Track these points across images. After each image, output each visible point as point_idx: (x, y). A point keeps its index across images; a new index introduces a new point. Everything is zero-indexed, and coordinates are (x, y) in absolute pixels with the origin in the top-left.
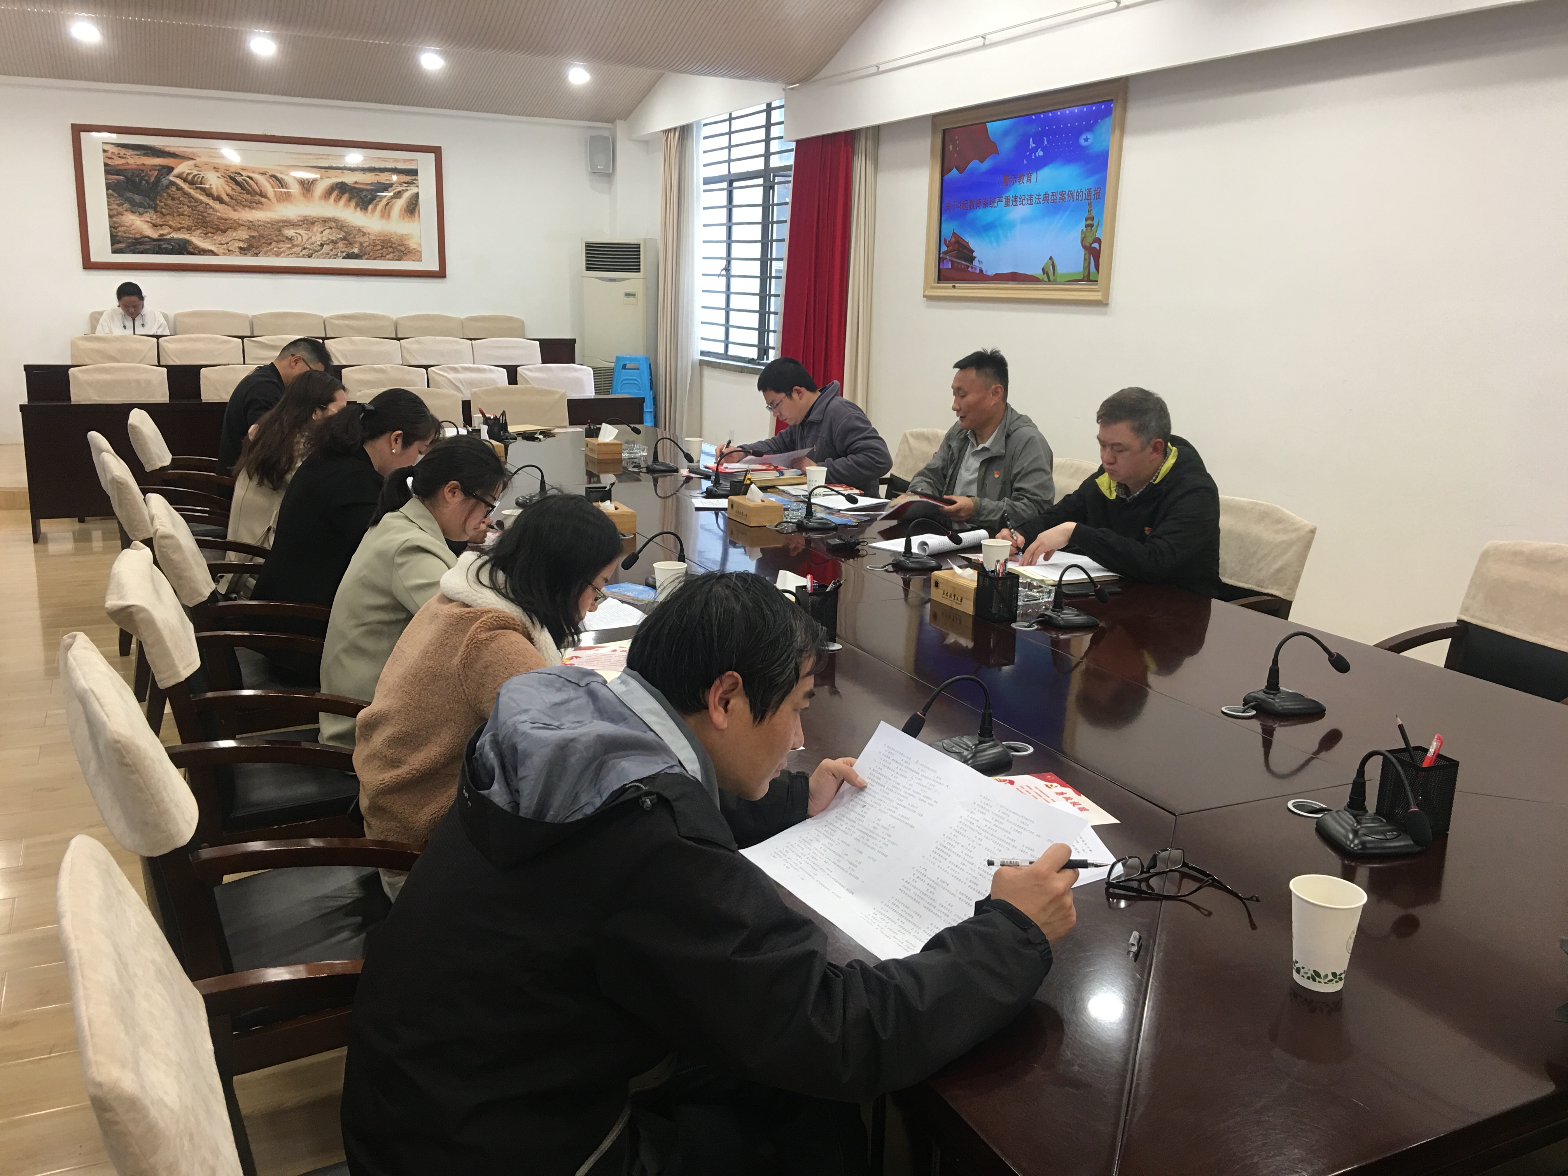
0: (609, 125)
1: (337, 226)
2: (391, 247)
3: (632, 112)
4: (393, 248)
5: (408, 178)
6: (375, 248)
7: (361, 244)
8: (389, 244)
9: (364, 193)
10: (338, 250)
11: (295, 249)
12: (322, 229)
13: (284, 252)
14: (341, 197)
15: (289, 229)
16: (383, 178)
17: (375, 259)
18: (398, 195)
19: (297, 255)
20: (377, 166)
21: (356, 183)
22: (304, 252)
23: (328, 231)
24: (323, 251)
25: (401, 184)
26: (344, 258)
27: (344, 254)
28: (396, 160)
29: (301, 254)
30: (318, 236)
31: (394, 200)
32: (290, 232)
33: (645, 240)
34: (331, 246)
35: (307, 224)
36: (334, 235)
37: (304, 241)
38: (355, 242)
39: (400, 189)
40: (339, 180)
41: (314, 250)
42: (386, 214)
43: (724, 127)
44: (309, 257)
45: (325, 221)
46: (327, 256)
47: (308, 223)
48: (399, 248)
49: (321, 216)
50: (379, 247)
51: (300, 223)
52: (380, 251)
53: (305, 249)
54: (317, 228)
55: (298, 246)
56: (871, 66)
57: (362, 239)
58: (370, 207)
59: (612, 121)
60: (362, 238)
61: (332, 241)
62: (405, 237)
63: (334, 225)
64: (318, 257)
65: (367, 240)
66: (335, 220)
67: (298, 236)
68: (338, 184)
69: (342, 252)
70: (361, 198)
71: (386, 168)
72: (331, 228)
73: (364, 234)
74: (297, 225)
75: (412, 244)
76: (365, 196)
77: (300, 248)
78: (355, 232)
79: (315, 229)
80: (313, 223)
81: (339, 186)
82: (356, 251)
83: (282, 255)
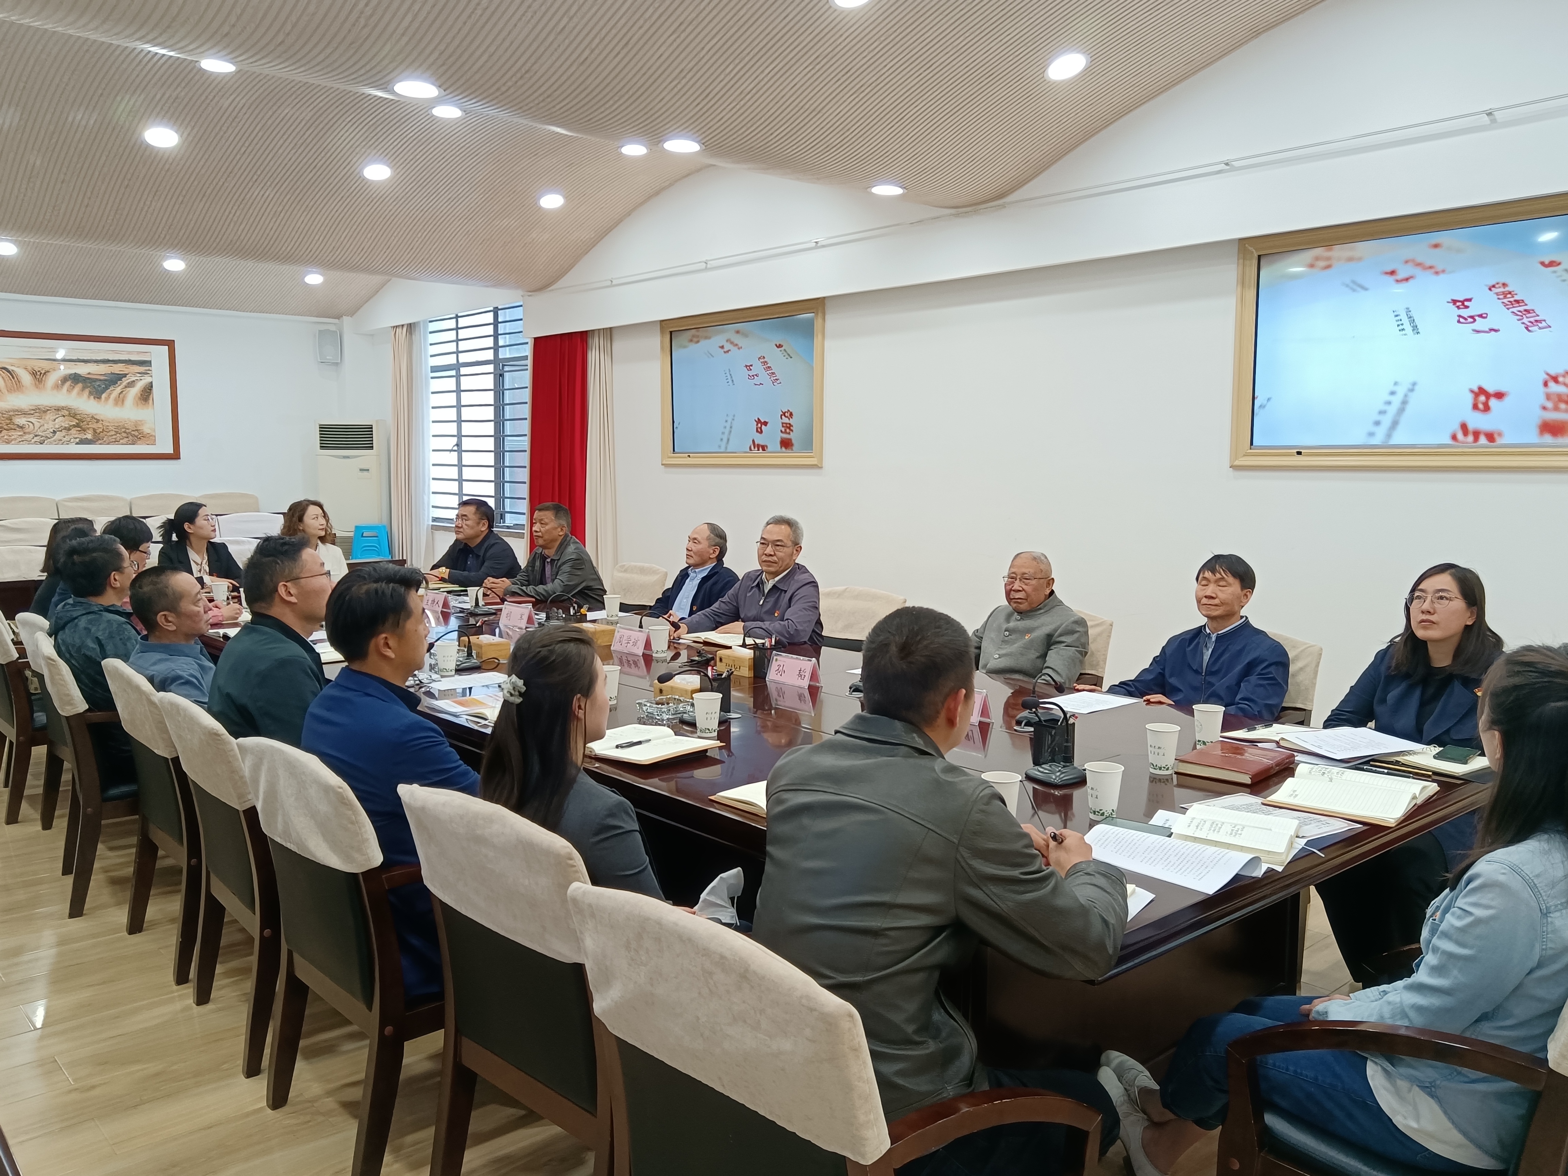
0: (336, 321)
1: (70, 414)
2: (125, 432)
3: (359, 309)
4: (127, 434)
5: (142, 369)
6: (108, 434)
7: (94, 430)
8: (124, 430)
9: (98, 383)
10: (71, 437)
11: (27, 437)
12: (55, 417)
13: (15, 439)
14: (74, 387)
15: (20, 418)
16: (118, 369)
17: (108, 444)
18: (131, 384)
19: (29, 442)
20: (111, 359)
21: (89, 374)
22: (36, 439)
23: (61, 419)
24: (55, 437)
25: (134, 374)
26: (77, 444)
27: (77, 440)
28: (129, 353)
29: (33, 441)
30: (51, 423)
31: (128, 389)
32: (21, 421)
33: (377, 421)
34: (64, 433)
35: (39, 413)
36: (67, 422)
37: (36, 429)
38: (88, 429)
39: (134, 379)
40: (73, 371)
41: (47, 437)
42: (120, 403)
43: (452, 324)
44: (41, 444)
45: (58, 409)
46: (60, 442)
47: (41, 411)
48: (133, 433)
49: (53, 405)
50: (114, 433)
51: (32, 412)
52: (114, 437)
53: (36, 436)
54: (50, 416)
55: (29, 433)
56: (606, 280)
57: (95, 426)
58: (104, 396)
59: (339, 317)
60: (95, 424)
61: (65, 428)
62: (139, 423)
63: (67, 413)
64: (51, 443)
65: (101, 426)
66: (68, 409)
67: (30, 424)
68: (71, 375)
69: (76, 438)
70: (94, 387)
71: (120, 360)
72: (64, 416)
73: (98, 421)
74: (29, 414)
75: (146, 429)
76: (99, 386)
77: (32, 436)
78: (89, 419)
79: (47, 418)
80: (45, 412)
81: (71, 377)
82: (89, 436)
83: (13, 442)
